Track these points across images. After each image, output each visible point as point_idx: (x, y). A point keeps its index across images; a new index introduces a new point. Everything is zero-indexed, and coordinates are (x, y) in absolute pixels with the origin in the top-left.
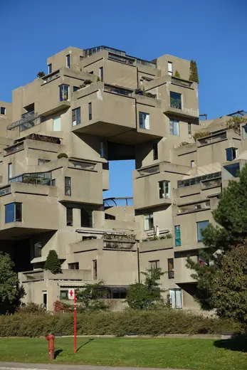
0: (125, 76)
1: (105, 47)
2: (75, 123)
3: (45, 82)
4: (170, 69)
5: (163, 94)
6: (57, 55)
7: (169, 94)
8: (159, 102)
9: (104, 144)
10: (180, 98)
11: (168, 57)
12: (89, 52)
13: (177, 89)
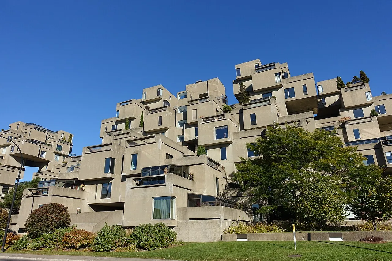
0: (40, 137)
1: (34, 124)
2: (11, 151)
3: (3, 133)
4: (62, 136)
5: (54, 145)
6: (14, 123)
7: (57, 146)
8: (52, 148)
9: (24, 161)
10: (62, 147)
11: (62, 131)
12: (28, 125)
13: (60, 144)
